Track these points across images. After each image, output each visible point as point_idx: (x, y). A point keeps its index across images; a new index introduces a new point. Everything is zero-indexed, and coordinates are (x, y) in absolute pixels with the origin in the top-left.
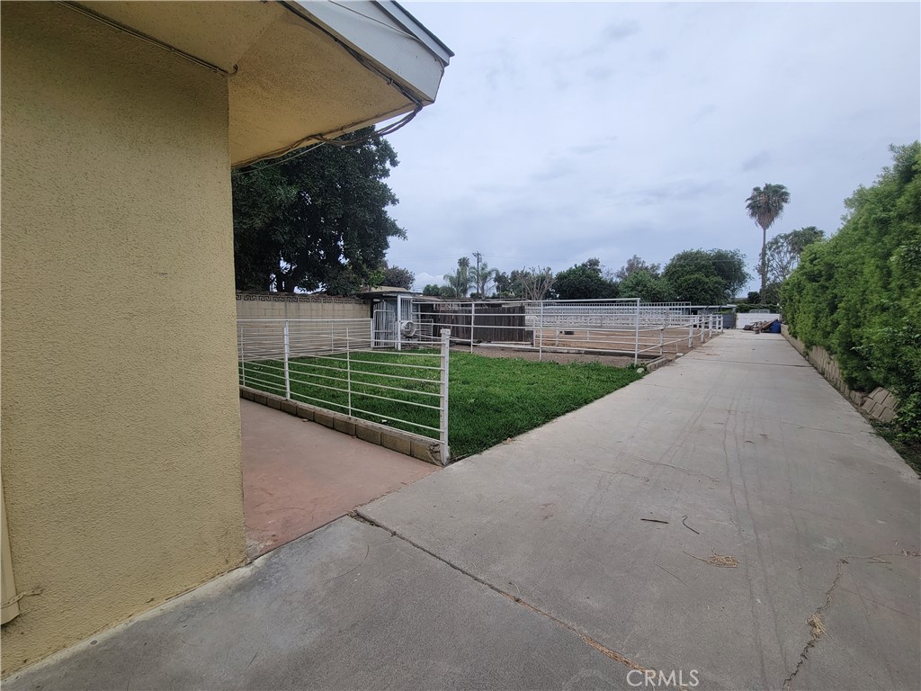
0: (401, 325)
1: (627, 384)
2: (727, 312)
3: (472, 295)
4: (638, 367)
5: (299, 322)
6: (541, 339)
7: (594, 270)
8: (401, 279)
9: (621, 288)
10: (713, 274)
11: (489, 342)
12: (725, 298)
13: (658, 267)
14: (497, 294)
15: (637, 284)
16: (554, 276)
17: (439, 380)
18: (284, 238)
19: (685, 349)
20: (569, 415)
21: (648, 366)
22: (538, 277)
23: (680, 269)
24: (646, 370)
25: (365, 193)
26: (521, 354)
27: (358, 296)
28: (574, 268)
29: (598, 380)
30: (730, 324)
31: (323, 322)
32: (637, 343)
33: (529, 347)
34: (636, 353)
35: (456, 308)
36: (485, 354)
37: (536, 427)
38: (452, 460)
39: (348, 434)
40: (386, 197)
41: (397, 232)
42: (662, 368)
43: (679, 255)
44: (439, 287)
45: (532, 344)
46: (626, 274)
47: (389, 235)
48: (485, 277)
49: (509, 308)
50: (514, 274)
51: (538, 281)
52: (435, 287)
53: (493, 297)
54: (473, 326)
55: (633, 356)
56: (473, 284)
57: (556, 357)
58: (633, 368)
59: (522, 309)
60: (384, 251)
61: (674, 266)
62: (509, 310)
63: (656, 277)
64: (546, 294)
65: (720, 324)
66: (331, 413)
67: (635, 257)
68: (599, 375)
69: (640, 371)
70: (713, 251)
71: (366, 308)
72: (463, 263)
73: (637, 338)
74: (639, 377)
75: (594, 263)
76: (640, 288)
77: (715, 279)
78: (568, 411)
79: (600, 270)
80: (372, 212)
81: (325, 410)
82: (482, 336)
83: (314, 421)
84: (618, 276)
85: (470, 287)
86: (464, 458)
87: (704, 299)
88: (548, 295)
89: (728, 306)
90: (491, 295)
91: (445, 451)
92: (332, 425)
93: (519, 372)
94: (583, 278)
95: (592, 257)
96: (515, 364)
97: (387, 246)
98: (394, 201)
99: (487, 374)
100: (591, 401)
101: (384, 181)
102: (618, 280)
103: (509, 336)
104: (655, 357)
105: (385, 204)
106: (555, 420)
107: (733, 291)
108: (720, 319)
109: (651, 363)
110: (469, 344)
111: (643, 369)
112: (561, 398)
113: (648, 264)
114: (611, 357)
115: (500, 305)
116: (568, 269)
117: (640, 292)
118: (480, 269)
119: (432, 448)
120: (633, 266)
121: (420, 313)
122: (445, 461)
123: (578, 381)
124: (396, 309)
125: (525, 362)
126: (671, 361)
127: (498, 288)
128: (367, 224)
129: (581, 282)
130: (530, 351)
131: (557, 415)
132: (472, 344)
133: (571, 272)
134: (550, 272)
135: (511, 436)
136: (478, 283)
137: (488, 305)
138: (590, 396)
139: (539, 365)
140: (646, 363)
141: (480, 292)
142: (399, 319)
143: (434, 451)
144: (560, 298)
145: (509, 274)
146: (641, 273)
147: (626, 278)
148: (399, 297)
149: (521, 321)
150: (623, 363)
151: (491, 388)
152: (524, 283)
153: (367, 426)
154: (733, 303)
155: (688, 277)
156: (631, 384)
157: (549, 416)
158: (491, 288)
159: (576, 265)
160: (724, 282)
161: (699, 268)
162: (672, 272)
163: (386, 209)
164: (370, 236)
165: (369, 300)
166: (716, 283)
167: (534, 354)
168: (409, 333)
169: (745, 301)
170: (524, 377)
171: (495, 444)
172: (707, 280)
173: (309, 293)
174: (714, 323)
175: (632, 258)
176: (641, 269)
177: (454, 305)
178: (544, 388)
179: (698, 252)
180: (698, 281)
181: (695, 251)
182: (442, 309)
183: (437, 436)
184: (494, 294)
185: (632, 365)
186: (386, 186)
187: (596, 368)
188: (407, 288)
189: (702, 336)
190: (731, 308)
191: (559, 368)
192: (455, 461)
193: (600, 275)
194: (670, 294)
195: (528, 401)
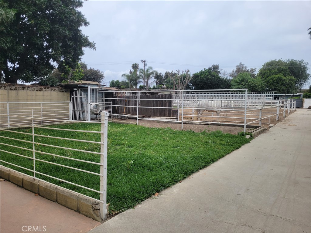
0: (90, 106)
1: (240, 147)
2: (297, 98)
3: (141, 87)
4: (246, 134)
5: (18, 104)
6: (182, 115)
7: (216, 72)
8: (95, 76)
9: (232, 83)
10: (288, 74)
11: (149, 117)
12: (296, 89)
13: (255, 70)
14: (156, 86)
15: (242, 81)
16: (191, 75)
17: (100, 152)
18: (6, 46)
19: (275, 121)
20: (201, 172)
21: (253, 133)
22: (182, 76)
23: (268, 71)
24: (251, 136)
25: (65, 17)
26: (170, 126)
27: (62, 86)
28: (204, 70)
29: (221, 144)
30: (300, 105)
31: (36, 103)
32: (245, 118)
33: (175, 121)
34: (245, 125)
35: (128, 95)
36: (146, 125)
37: (177, 182)
38: (110, 216)
39: (33, 192)
40: (80, 20)
41: (88, 44)
42: (262, 135)
43: (268, 63)
44: (120, 81)
45: (177, 118)
46: (236, 74)
47: (83, 46)
48: (148, 76)
49: (162, 95)
50: (167, 74)
51: (181, 78)
52: (118, 81)
53: (154, 88)
54: (138, 107)
55: (243, 126)
56: (141, 80)
57: (192, 128)
58: (243, 135)
59: (170, 96)
60: (80, 57)
61: (265, 70)
62: (162, 97)
63: (254, 76)
64: (186, 86)
65: (294, 105)
66: (21, 175)
67: (241, 64)
68: (221, 140)
69: (248, 137)
70: (288, 60)
71: (67, 94)
72: (135, 67)
73: (245, 114)
74: (247, 141)
75: (216, 67)
76: (244, 83)
77: (290, 77)
78: (200, 169)
79: (219, 72)
80: (70, 30)
81: (18, 172)
82: (144, 113)
83: (9, 180)
84: (231, 76)
85: (140, 82)
86: (120, 213)
87: (283, 90)
88: (188, 87)
89: (298, 94)
90: (152, 87)
91: (104, 208)
92: (21, 185)
93: (168, 138)
94: (209, 77)
95: (215, 64)
96: (165, 132)
97: (82, 53)
98: (86, 24)
99: (146, 140)
100: (217, 160)
101: (79, 9)
102: (231, 78)
103: (162, 113)
104: (256, 127)
105: (79, 25)
106: (191, 176)
107: (301, 85)
108: (294, 102)
109: (254, 132)
110: (135, 119)
111: (249, 136)
112: (196, 158)
113: (249, 68)
114: (228, 127)
115: (157, 93)
116: (200, 71)
117: (244, 85)
118: (146, 70)
119: (94, 206)
120: (240, 70)
121: (104, 98)
122: (104, 217)
123: (207, 145)
124: (87, 95)
125: (172, 131)
126: (266, 129)
127: (157, 83)
128: (67, 38)
129: (208, 79)
130: (176, 123)
131: (193, 172)
132: (138, 118)
133: (202, 73)
134: (189, 73)
135: (158, 191)
136: (144, 79)
137: (149, 93)
138: (216, 156)
139: (181, 133)
140: (251, 131)
141: (145, 85)
142: (89, 102)
143: (96, 209)
144: (195, 89)
145: (163, 74)
146: (245, 73)
147: (235, 77)
148: (89, 87)
149: (170, 104)
150: (236, 131)
151: (148, 151)
152: (173, 80)
153: (46, 186)
154: (300, 92)
155: (273, 76)
156: (243, 146)
157: (187, 174)
158: (152, 82)
159: (205, 69)
160: (295, 79)
161: (280, 71)
162: (264, 73)
163: (80, 28)
164: (70, 46)
165: (70, 89)
166: (290, 80)
167: (178, 125)
168: (96, 111)
169: (307, 91)
170: (171, 142)
171: (145, 198)
172: (285, 78)
173: (27, 84)
174: (291, 105)
175: (239, 64)
176: (244, 71)
177: (128, 93)
178: (184, 150)
179: (279, 61)
180: (280, 79)
181: (277, 60)
182: (119, 95)
183: (97, 196)
184: (154, 86)
185: (243, 132)
186: (80, 13)
187: (218, 135)
188: (99, 82)
189: (284, 113)
190: (300, 96)
191: (194, 135)
192: (113, 216)
193: (220, 75)
194: (262, 87)
195: (173, 161)
